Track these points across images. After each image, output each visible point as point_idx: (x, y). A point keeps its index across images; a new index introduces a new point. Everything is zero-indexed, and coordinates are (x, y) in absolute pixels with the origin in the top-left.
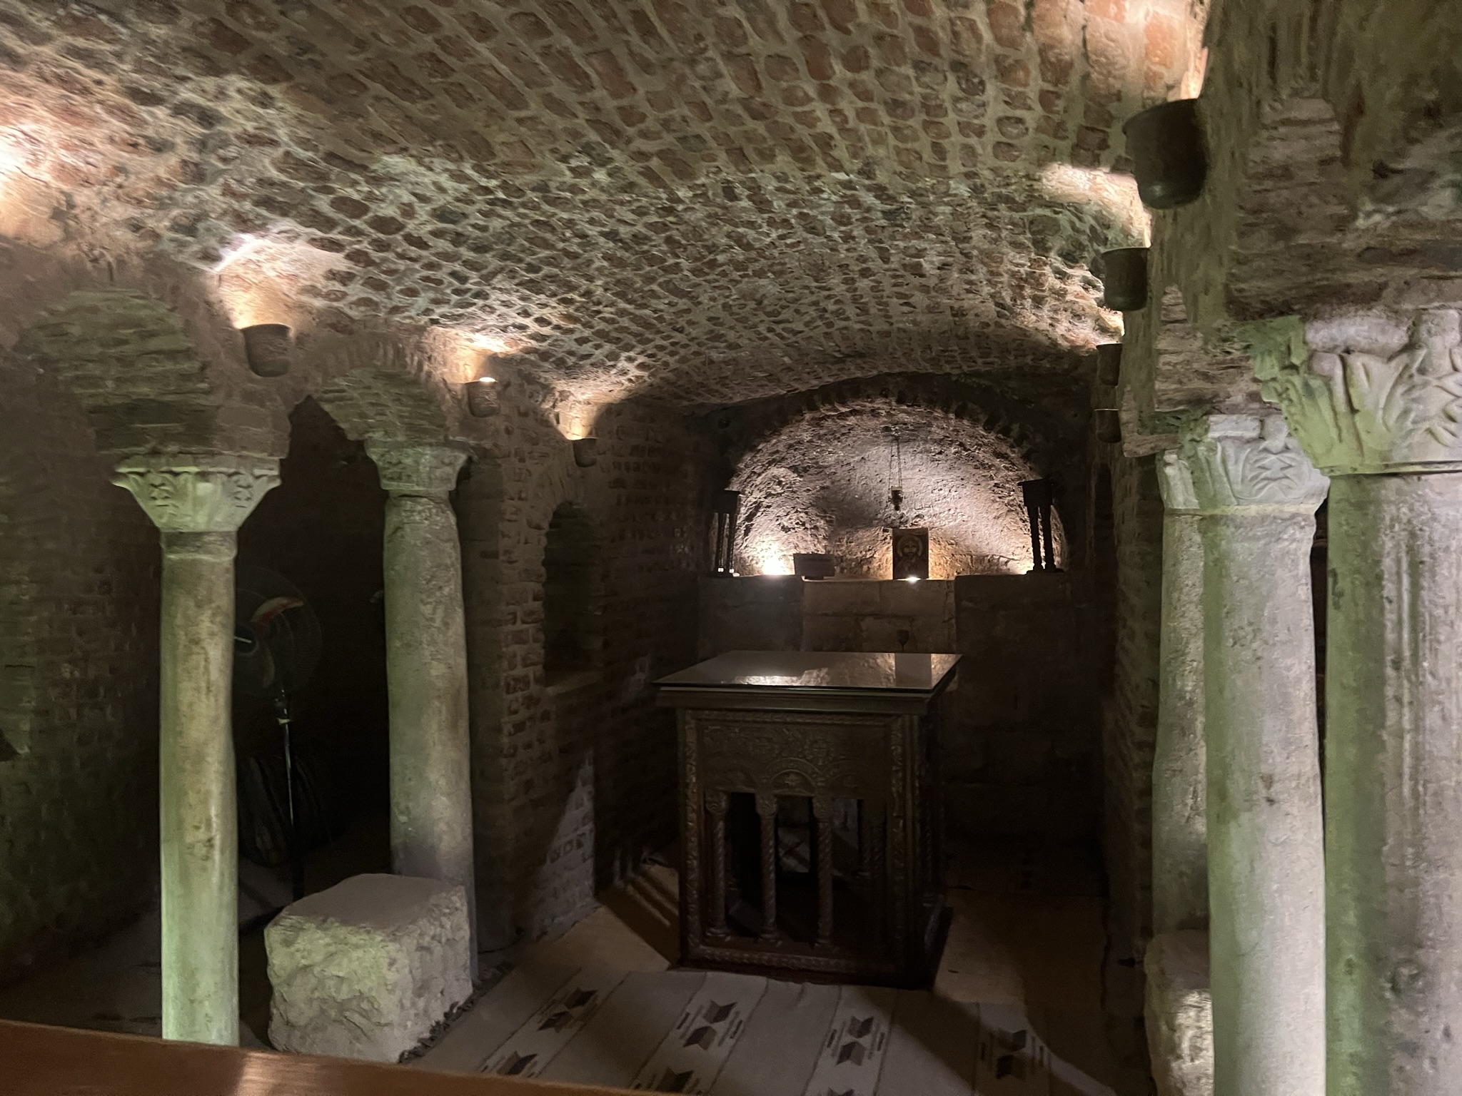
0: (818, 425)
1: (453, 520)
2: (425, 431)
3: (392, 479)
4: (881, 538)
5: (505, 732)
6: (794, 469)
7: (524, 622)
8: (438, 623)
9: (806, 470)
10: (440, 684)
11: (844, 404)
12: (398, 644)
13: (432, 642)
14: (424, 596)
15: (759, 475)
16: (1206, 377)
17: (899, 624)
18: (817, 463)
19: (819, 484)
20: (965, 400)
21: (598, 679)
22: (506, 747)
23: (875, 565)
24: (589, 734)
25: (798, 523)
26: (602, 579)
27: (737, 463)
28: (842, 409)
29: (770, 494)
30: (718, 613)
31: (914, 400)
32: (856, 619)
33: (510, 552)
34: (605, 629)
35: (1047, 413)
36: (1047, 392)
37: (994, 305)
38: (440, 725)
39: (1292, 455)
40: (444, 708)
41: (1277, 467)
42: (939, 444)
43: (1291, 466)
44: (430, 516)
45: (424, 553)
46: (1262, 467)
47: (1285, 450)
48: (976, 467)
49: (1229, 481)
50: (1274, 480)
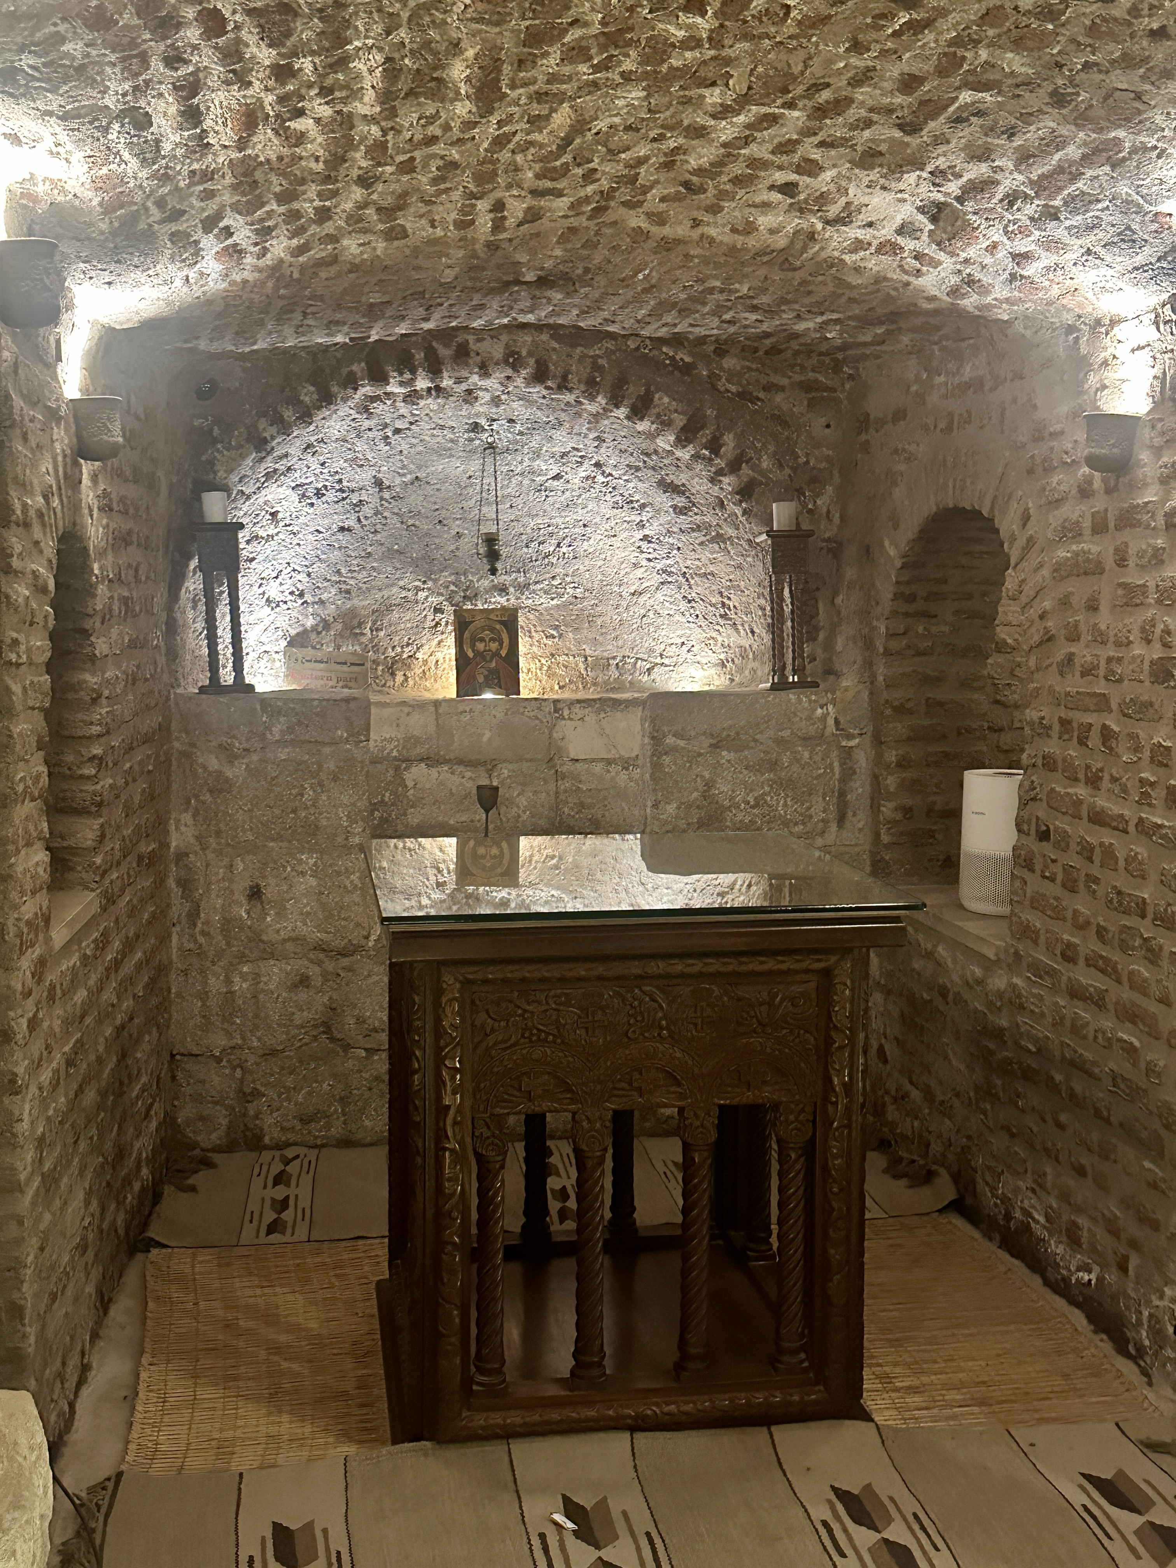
0: (366, 410)
4: (429, 623)
6: (302, 491)
7: (32, 799)
11: (430, 374)
15: (248, 498)
17: (468, 774)
18: (340, 481)
19: (337, 521)
20: (648, 385)
21: (95, 908)
22: (20, 1070)
23: (418, 671)
24: (88, 1020)
25: (292, 593)
26: (94, 701)
27: (230, 471)
28: (422, 384)
29: (257, 537)
30: (214, 764)
31: (565, 378)
32: (397, 768)
33: (16, 642)
34: (100, 805)
35: (781, 420)
36: (785, 381)
37: (921, 210)
42: (558, 461)
48: (616, 506)
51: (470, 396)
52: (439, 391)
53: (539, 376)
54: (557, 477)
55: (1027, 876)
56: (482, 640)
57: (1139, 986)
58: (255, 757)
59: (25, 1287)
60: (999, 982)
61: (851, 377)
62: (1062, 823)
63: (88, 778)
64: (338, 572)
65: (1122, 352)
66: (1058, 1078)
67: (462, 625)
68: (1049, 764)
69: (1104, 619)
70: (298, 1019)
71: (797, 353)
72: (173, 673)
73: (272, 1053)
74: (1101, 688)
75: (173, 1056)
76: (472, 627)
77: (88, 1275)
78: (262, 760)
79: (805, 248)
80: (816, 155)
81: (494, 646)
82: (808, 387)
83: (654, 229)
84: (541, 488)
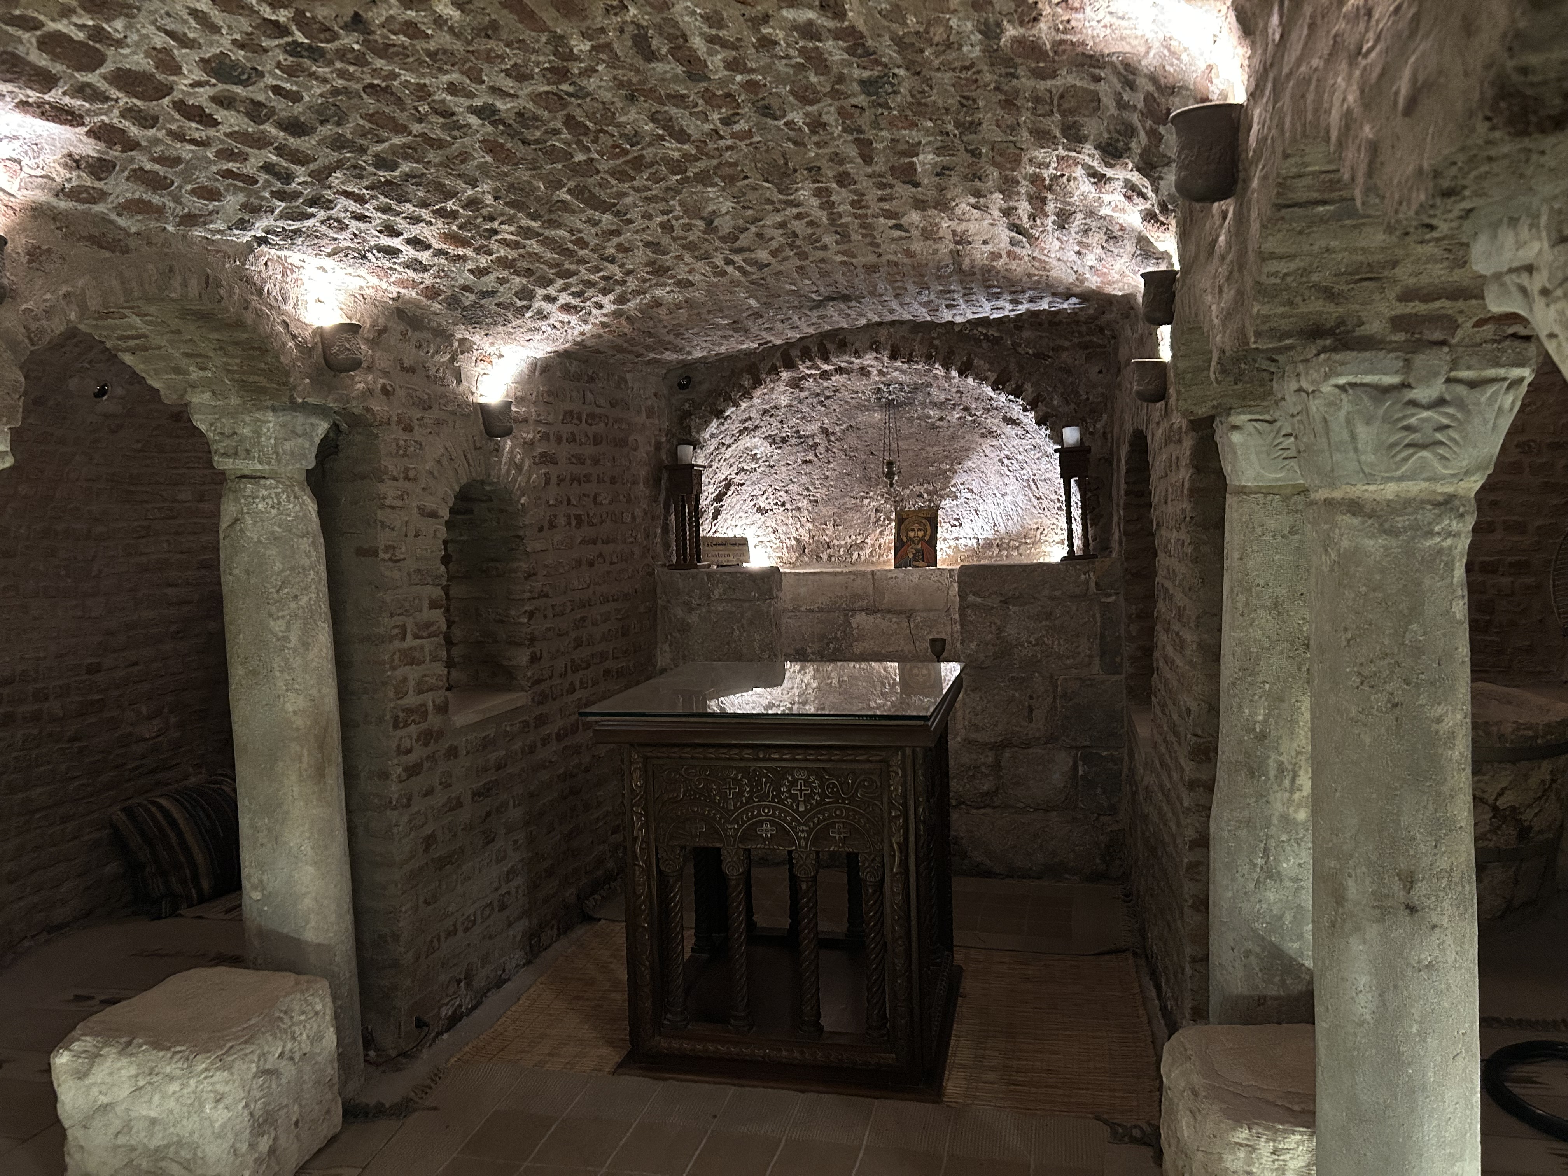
0: (798, 386)
1: (312, 507)
2: (262, 391)
3: (225, 455)
4: (873, 520)
5: (394, 777)
6: (772, 440)
7: (416, 637)
8: (294, 642)
9: (784, 440)
10: (299, 722)
11: (827, 360)
12: (241, 671)
13: (288, 668)
14: (273, 609)
15: (729, 446)
16: (1330, 294)
17: (894, 620)
18: (797, 432)
19: (800, 457)
20: (970, 354)
21: (525, 703)
23: (868, 551)
24: (512, 770)
25: (776, 504)
28: (825, 366)
29: (743, 470)
30: (679, 612)
31: (911, 355)
32: (845, 616)
34: (535, 640)
35: (1066, 370)
36: (1067, 344)
37: (1009, 229)
38: (301, 775)
39: (1451, 410)
40: (306, 753)
41: (1428, 428)
42: (939, 408)
43: (1448, 427)
44: (279, 503)
45: (273, 552)
46: (1408, 428)
47: (1440, 402)
48: (983, 436)
49: (1356, 450)
50: (1424, 447)
51: (864, 372)
52: (840, 370)
53: (893, 357)
54: (941, 419)
56: (913, 530)
57: (1174, 786)
58: (704, 610)
62: (1161, 662)
64: (808, 489)
67: (900, 521)
68: (1160, 617)
71: (1069, 324)
76: (907, 522)
78: (709, 612)
80: (885, 206)
81: (921, 534)
84: (933, 427)
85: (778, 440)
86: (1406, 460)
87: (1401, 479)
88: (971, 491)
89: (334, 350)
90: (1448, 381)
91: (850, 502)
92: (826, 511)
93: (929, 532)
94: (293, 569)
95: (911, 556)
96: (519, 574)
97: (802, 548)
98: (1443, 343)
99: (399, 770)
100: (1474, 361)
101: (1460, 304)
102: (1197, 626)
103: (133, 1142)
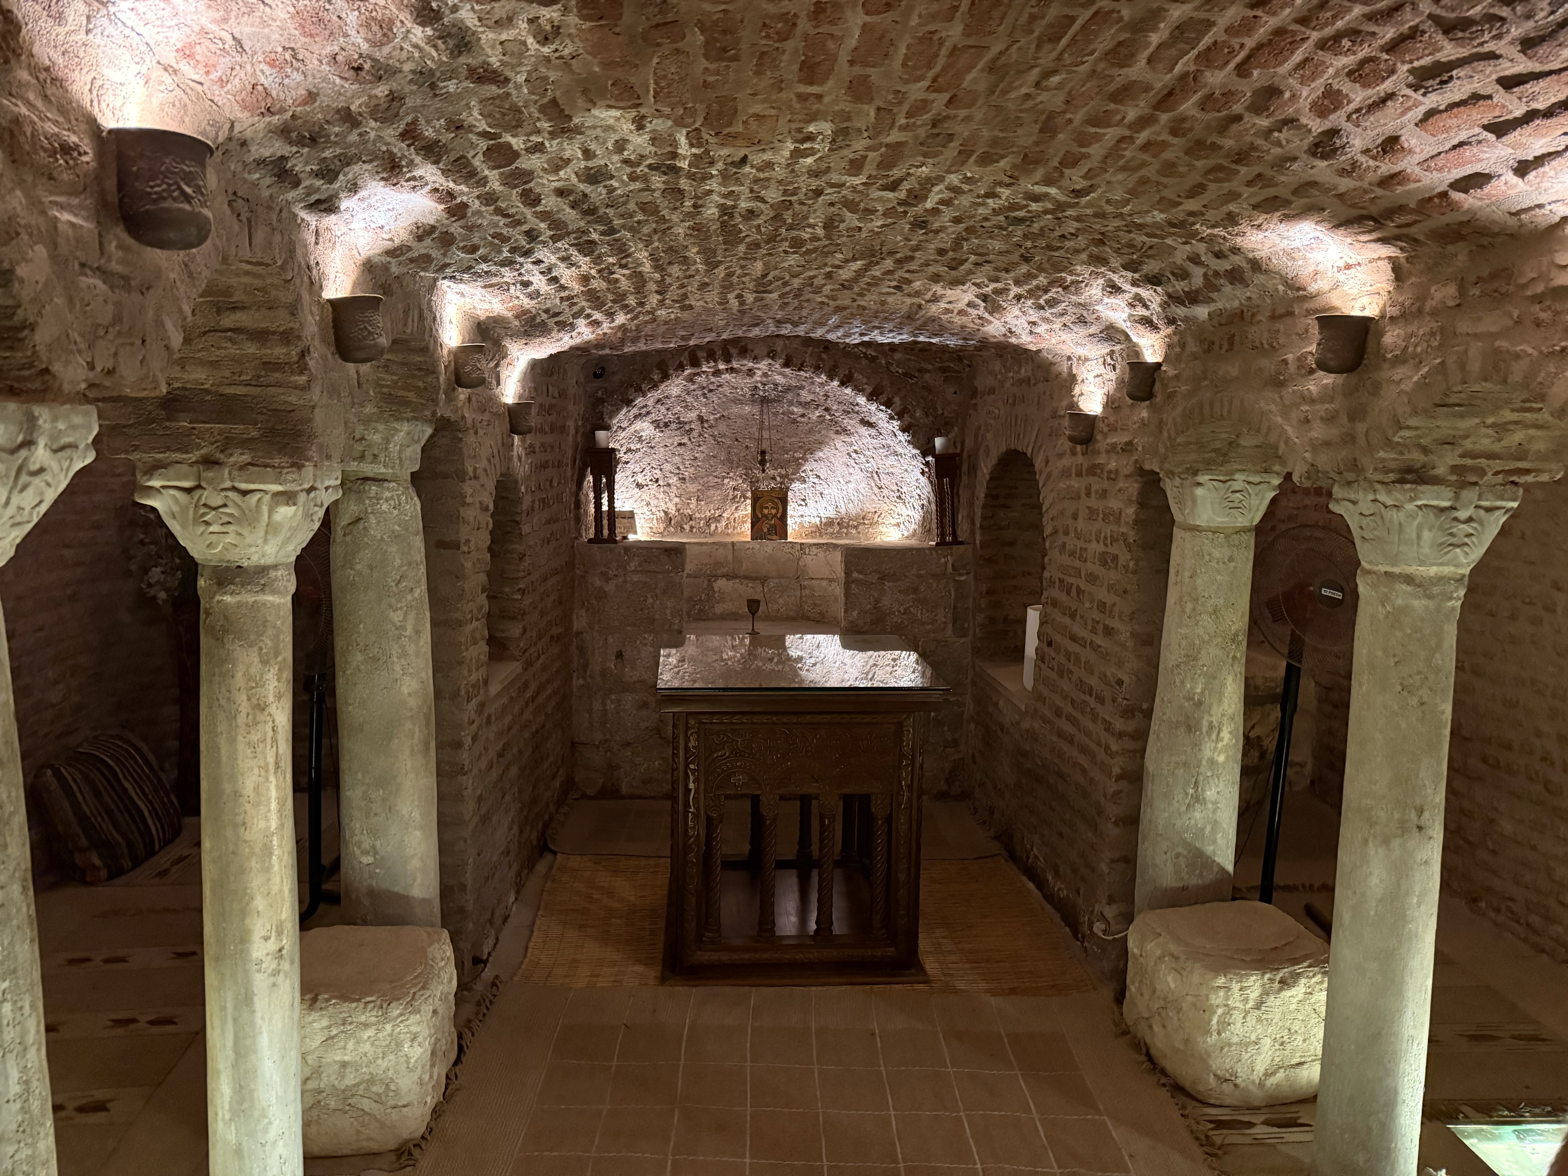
1: (417, 505)
2: (406, 404)
3: (354, 458)
4: (731, 497)
5: (466, 747)
6: (656, 424)
7: (477, 620)
8: (409, 632)
9: (666, 425)
10: (412, 702)
11: (726, 361)
12: (359, 657)
13: (404, 654)
14: (393, 600)
15: (624, 429)
17: (750, 585)
18: (678, 418)
19: (677, 440)
20: (850, 369)
21: (519, 670)
22: (466, 763)
23: (724, 524)
24: (514, 731)
25: (651, 480)
26: (521, 559)
27: (611, 418)
28: (722, 366)
29: (630, 450)
30: (598, 582)
31: (802, 365)
32: (709, 581)
33: (468, 541)
34: (524, 614)
35: (928, 389)
36: (930, 367)
37: (977, 296)
38: (412, 750)
39: (1475, 525)
40: (417, 729)
41: (1461, 534)
42: (803, 407)
43: (1472, 535)
44: (400, 504)
45: (393, 549)
46: (1452, 535)
47: (1470, 520)
48: (837, 432)
49: (1418, 545)
50: (1458, 546)
51: (750, 372)
52: (732, 370)
53: (786, 365)
54: (803, 416)
55: (1042, 665)
57: (1089, 735)
58: (620, 580)
59: (468, 875)
60: (1026, 725)
61: (969, 366)
62: (1058, 638)
63: (517, 600)
64: (678, 468)
65: (1090, 376)
66: (1052, 781)
68: (1054, 603)
69: (1081, 524)
70: (643, 725)
71: (936, 352)
72: (579, 531)
73: (628, 744)
74: (1077, 564)
75: (573, 743)
77: (510, 867)
78: (625, 582)
79: (916, 313)
80: (907, 275)
82: (944, 370)
83: (831, 303)
84: (794, 421)
85: (662, 424)
86: (1447, 553)
87: (1441, 564)
88: (818, 477)
89: (468, 369)
90: (1477, 507)
91: (712, 480)
92: (692, 487)
93: (781, 510)
94: (409, 564)
95: (765, 530)
96: (515, 555)
97: (668, 519)
98: (1475, 484)
99: (470, 739)
100: (1490, 496)
101: (1491, 462)
102: (1131, 619)
103: (322, 1085)
